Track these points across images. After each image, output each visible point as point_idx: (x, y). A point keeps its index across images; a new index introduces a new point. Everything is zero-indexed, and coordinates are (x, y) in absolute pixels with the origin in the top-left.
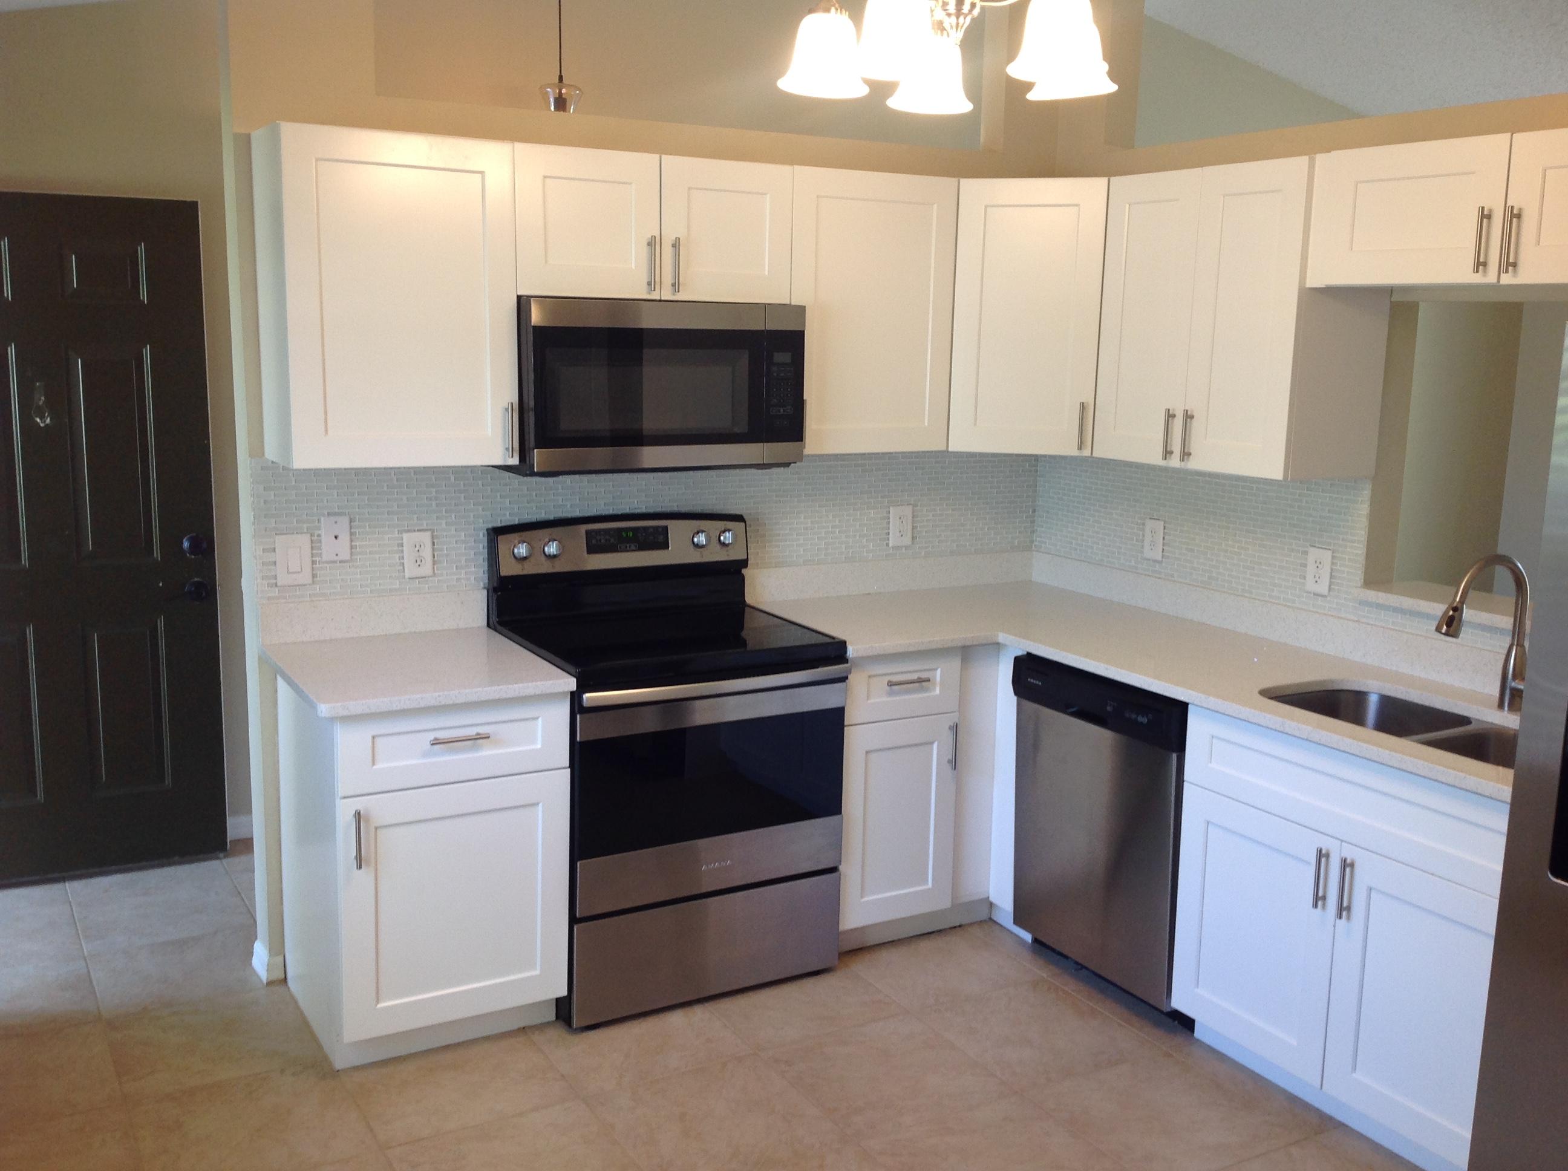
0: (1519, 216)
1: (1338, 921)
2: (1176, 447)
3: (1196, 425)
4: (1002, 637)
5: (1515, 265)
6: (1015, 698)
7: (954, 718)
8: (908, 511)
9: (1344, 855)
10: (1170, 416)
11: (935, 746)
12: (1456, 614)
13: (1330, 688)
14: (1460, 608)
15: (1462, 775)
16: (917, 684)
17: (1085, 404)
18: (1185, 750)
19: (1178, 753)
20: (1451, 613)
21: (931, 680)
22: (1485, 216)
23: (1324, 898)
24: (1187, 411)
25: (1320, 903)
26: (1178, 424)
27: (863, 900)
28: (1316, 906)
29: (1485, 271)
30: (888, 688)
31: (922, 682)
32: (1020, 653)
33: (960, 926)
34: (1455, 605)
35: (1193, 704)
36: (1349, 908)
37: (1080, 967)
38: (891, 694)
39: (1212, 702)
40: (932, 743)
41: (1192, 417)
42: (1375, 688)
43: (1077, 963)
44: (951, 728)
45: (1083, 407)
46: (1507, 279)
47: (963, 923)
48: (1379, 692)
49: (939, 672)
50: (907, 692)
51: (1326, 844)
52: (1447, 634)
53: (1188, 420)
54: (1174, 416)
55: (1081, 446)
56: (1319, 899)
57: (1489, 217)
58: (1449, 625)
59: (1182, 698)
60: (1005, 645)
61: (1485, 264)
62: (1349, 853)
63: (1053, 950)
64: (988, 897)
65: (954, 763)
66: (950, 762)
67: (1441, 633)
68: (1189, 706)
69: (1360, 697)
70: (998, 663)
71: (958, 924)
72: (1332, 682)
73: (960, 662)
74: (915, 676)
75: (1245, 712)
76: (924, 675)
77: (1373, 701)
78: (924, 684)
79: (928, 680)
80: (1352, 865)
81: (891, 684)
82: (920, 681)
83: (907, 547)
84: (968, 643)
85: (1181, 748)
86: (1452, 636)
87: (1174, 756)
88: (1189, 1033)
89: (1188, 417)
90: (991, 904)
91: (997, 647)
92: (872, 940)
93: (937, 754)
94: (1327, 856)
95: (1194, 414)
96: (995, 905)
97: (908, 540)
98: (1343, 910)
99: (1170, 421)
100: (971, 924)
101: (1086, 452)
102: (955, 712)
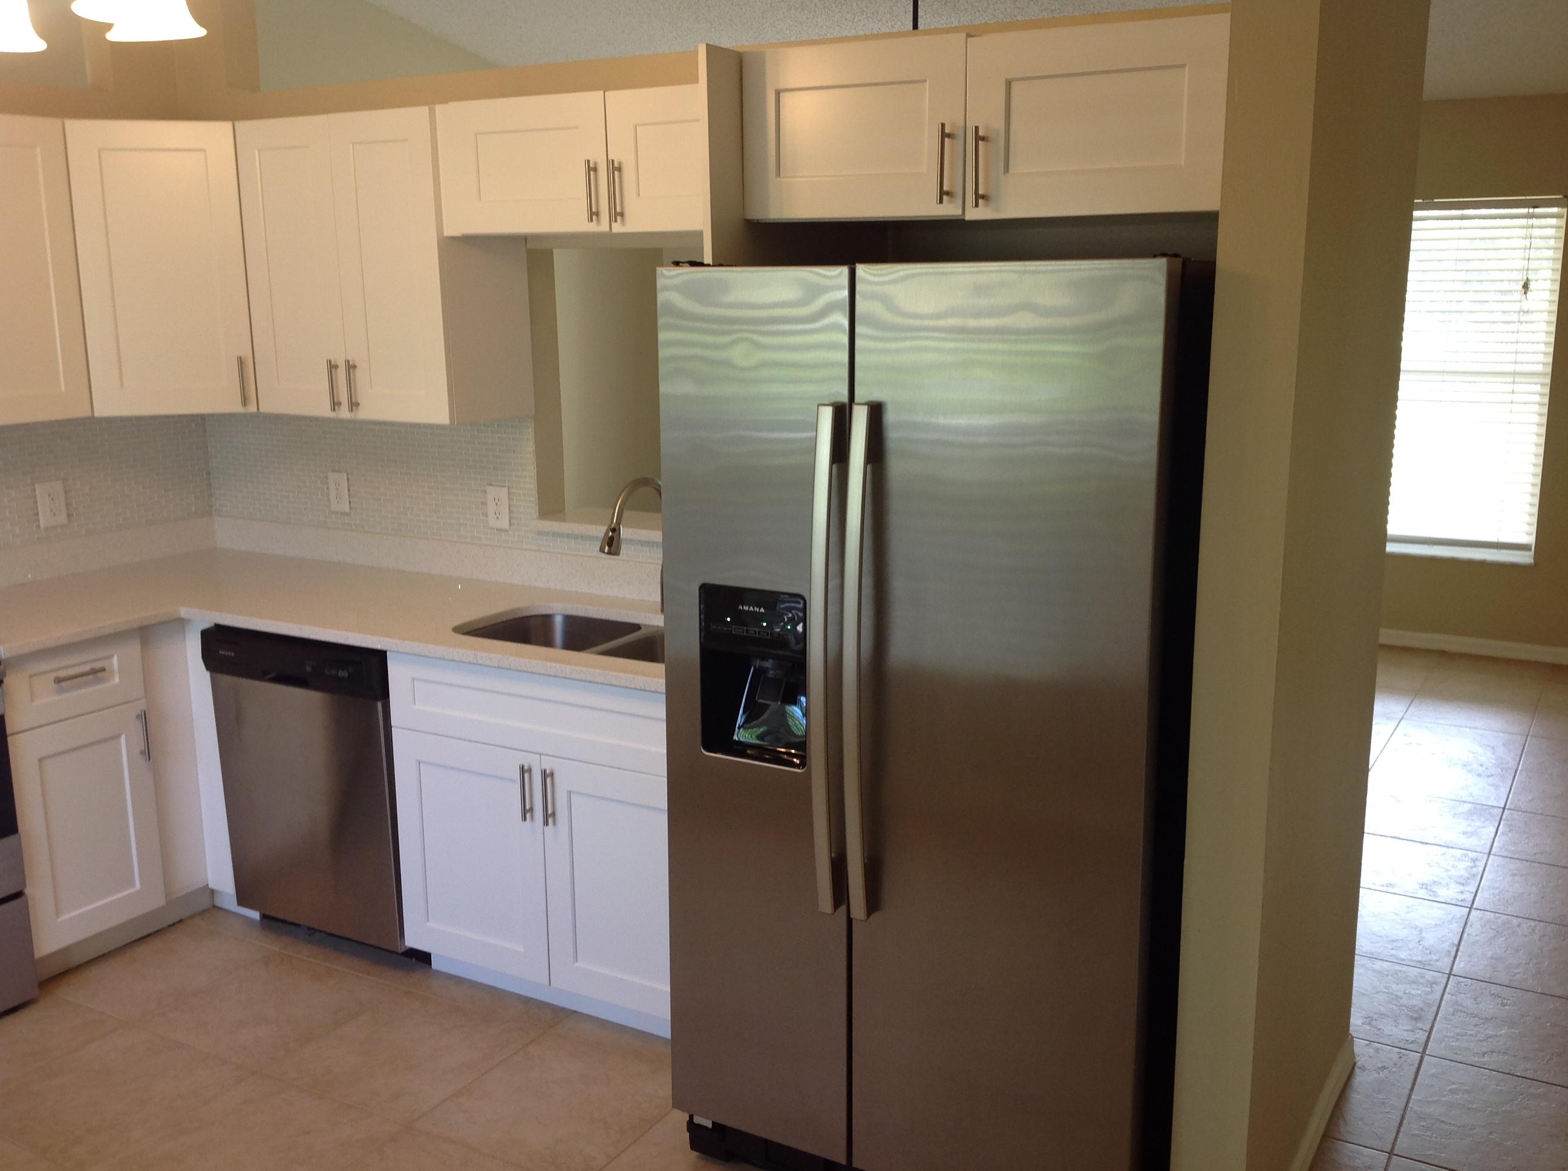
0: (620, 169)
1: (546, 828)
2: (343, 396)
3: (360, 374)
4: (184, 612)
5: (622, 214)
6: (207, 675)
7: (141, 705)
8: (58, 487)
9: (543, 767)
10: (332, 367)
11: (123, 738)
12: (615, 535)
13: (520, 615)
14: (617, 529)
15: (631, 676)
16: (91, 677)
17: (243, 358)
18: (389, 697)
19: (383, 701)
20: (610, 534)
21: (107, 669)
22: (591, 169)
23: (531, 810)
24: (348, 361)
25: (528, 815)
26: (341, 374)
27: (60, 920)
28: (525, 819)
29: (598, 220)
30: (55, 686)
31: (97, 673)
32: (206, 625)
33: (180, 921)
34: (613, 526)
35: (391, 651)
36: (554, 814)
37: (312, 931)
38: (60, 691)
39: (408, 646)
40: (119, 736)
41: (355, 367)
42: (559, 609)
43: (309, 928)
44: (138, 717)
45: (241, 362)
46: (617, 228)
47: (183, 917)
48: (562, 613)
49: (115, 660)
50: (79, 687)
51: (527, 760)
52: (609, 553)
53: (351, 370)
54: (336, 367)
55: (245, 401)
56: (526, 812)
57: (595, 170)
58: (610, 545)
59: (379, 647)
60: (189, 621)
61: (597, 214)
62: (548, 764)
63: (284, 921)
64: (208, 885)
65: (147, 753)
66: (142, 753)
67: (604, 552)
68: (388, 653)
69: (546, 620)
70: (185, 638)
71: (178, 920)
72: (519, 609)
73: (139, 646)
74: (86, 668)
75: (441, 650)
76: (97, 665)
77: (558, 622)
78: (100, 675)
79: (103, 670)
80: (552, 774)
81: (58, 681)
82: (94, 672)
83: (63, 527)
84: (145, 623)
85: (385, 694)
86: (614, 554)
87: (379, 705)
88: (427, 966)
89: (351, 367)
90: (212, 892)
91: (180, 624)
92: (77, 959)
93: (126, 749)
94: (530, 770)
95: (357, 364)
96: (216, 891)
97: (62, 519)
98: (549, 817)
99: (333, 373)
100: (192, 917)
101: (252, 408)
102: (140, 699)
